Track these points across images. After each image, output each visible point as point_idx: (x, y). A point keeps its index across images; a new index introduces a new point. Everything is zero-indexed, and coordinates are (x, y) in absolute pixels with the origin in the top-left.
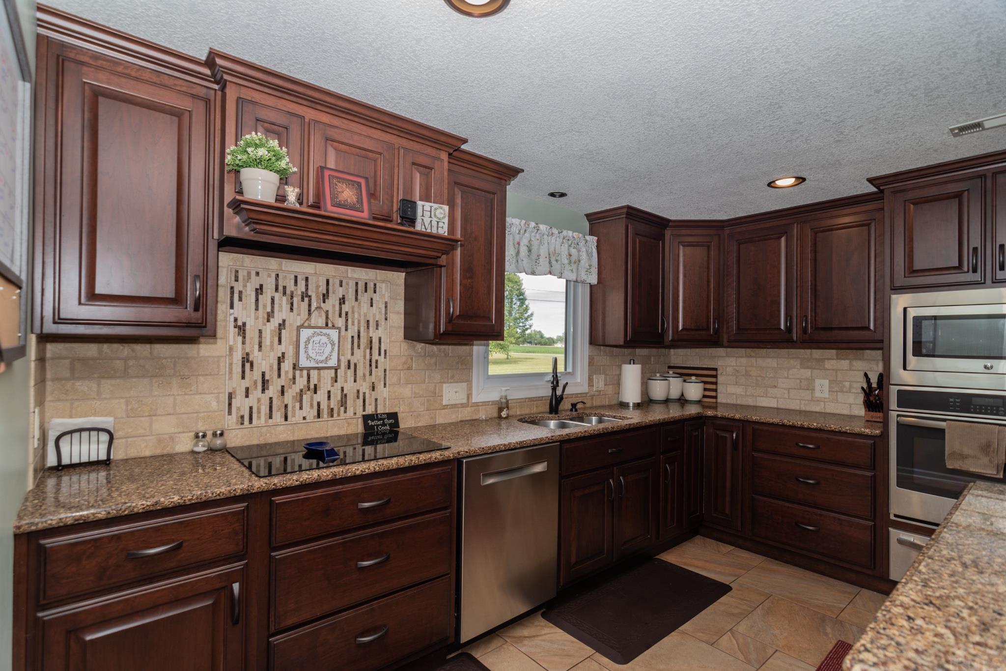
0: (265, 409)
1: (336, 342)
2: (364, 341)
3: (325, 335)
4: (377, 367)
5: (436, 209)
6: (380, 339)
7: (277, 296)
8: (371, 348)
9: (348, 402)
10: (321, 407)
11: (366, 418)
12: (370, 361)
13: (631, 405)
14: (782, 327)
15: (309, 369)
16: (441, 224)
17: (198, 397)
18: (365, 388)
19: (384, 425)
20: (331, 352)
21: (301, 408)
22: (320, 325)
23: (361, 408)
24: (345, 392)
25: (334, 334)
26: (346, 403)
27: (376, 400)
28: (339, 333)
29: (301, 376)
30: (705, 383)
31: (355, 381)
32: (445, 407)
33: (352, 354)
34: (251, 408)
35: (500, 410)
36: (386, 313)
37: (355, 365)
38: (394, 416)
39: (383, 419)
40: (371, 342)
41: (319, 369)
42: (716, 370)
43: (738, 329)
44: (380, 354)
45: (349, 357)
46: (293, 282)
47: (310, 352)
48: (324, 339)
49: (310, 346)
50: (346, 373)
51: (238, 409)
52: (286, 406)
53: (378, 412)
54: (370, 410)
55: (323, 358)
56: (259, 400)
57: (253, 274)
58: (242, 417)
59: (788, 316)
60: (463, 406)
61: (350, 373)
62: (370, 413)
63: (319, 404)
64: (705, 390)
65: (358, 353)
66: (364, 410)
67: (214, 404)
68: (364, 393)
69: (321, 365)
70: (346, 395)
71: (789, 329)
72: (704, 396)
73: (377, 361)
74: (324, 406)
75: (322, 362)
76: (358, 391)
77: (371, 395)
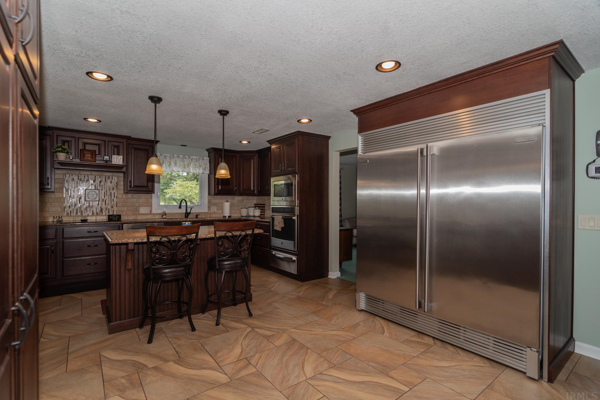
0: (75, 212)
1: (98, 194)
2: (108, 193)
3: (94, 192)
4: (113, 201)
5: (118, 157)
6: (114, 193)
7: (78, 181)
8: (111, 196)
9: (103, 211)
10: (94, 212)
11: (109, 216)
12: (111, 199)
13: (227, 217)
14: (252, 189)
15: (89, 201)
16: (120, 161)
17: (55, 208)
18: (109, 207)
19: (115, 218)
20: (97, 196)
21: (87, 212)
22: (93, 189)
23: (108, 213)
24: (102, 208)
25: (97, 191)
26: (102, 211)
27: (113, 211)
28: (99, 191)
29: (87, 203)
30: (261, 209)
31: (105, 205)
32: (141, 214)
33: (104, 197)
34: (71, 211)
35: (163, 216)
36: (117, 185)
37: (105, 200)
38: (120, 216)
39: (115, 216)
40: (111, 194)
41: (93, 201)
42: (264, 204)
43: (243, 189)
44: (114, 197)
45: (103, 198)
46: (83, 177)
47: (89, 196)
48: (94, 193)
49: (89, 195)
50: (102, 203)
51: (67, 211)
52: (82, 211)
53: (114, 214)
54: (111, 213)
55: (94, 198)
56: (73, 209)
57: (71, 175)
58: (68, 213)
59: (254, 186)
60: (148, 214)
61: (104, 203)
62: (111, 214)
63: (93, 211)
64: (261, 212)
65: (106, 197)
66: (109, 213)
67: (60, 210)
68: (109, 209)
69: (93, 200)
70: (102, 209)
71: (254, 190)
72: (261, 215)
73: (113, 199)
74: (95, 211)
75: (94, 199)
76: (107, 208)
77: (111, 209)
